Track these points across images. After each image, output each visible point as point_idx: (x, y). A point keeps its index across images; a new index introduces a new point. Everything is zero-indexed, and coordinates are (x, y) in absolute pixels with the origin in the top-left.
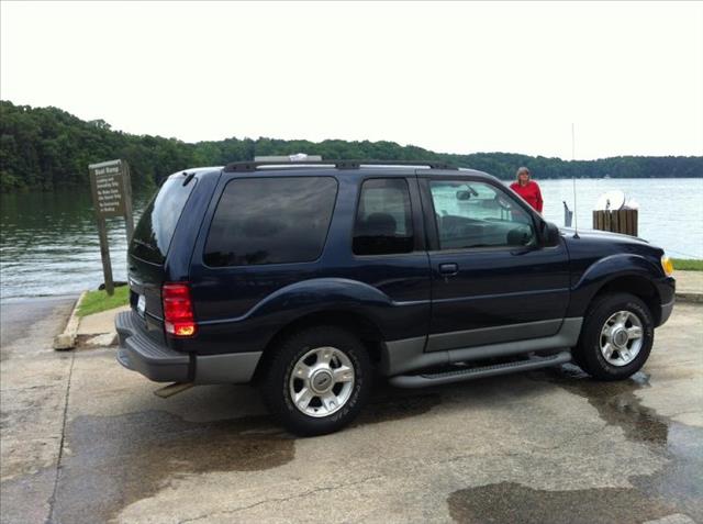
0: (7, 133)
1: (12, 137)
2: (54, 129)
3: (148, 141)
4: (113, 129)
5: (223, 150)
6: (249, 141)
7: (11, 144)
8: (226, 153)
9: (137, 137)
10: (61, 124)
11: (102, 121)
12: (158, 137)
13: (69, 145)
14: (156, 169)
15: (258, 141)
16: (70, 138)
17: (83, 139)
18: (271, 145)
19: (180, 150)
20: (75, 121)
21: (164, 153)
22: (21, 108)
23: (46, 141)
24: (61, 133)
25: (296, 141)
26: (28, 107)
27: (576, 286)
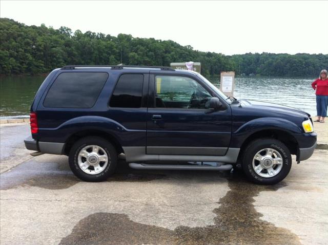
0: (152, 52)
1: (153, 53)
2: (170, 50)
3: (209, 54)
4: (194, 49)
5: (244, 59)
6: (257, 54)
7: (152, 56)
8: (245, 60)
9: (205, 53)
10: (173, 48)
11: (190, 46)
12: (213, 53)
13: (175, 56)
14: (211, 67)
15: (262, 54)
16: (176, 54)
17: (181, 54)
18: (268, 56)
19: (223, 59)
20: (179, 46)
21: (215, 60)
22: (158, 41)
23: (166, 55)
24: (172, 51)
25: (282, 54)
26: (161, 40)
27: (236, 132)
